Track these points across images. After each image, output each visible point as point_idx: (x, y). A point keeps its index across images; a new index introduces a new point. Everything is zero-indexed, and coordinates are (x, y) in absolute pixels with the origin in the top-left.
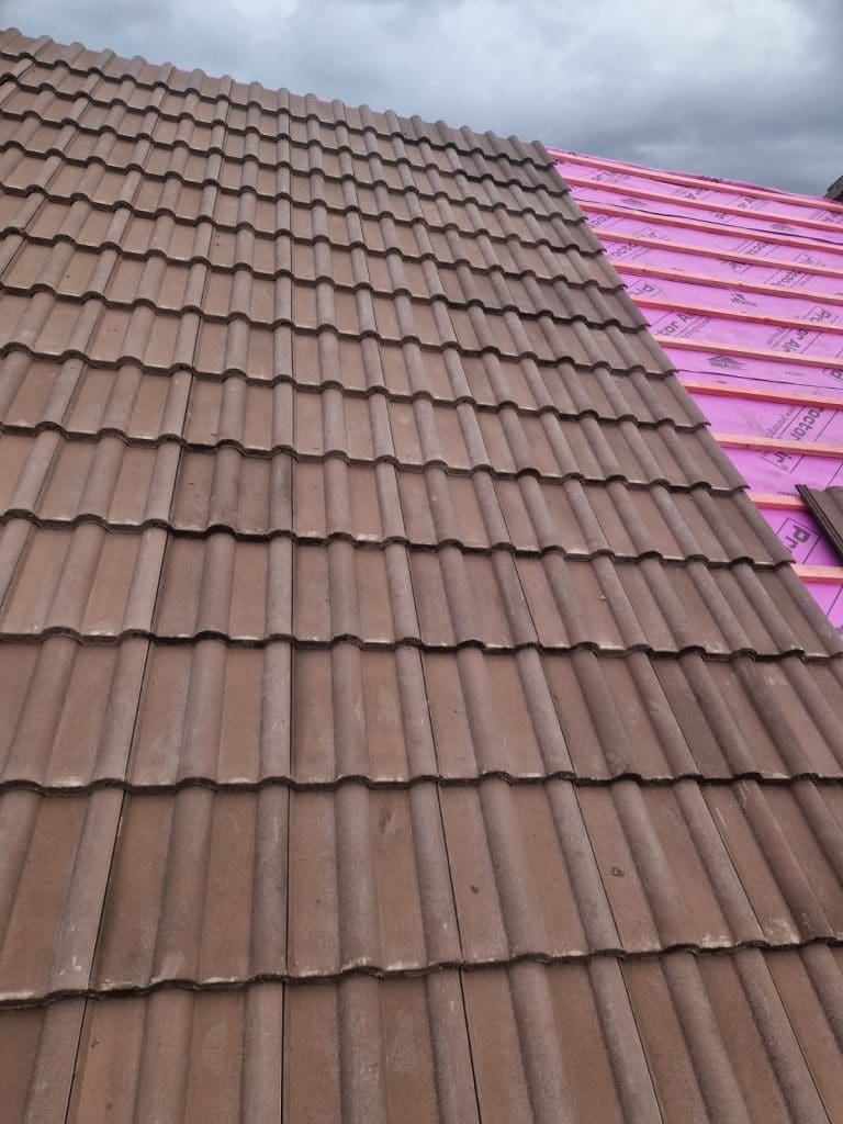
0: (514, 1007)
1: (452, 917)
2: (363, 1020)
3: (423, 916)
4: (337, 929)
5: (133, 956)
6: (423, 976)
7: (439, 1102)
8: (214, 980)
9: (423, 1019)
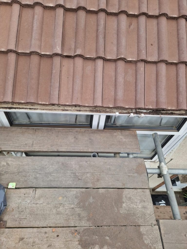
0: (156, 72)
1: (145, 50)
2: (121, 69)
3: (138, 49)
4: (116, 50)
5: (70, 49)
6: (136, 62)
7: (136, 87)
8: (88, 56)
9: (134, 72)
